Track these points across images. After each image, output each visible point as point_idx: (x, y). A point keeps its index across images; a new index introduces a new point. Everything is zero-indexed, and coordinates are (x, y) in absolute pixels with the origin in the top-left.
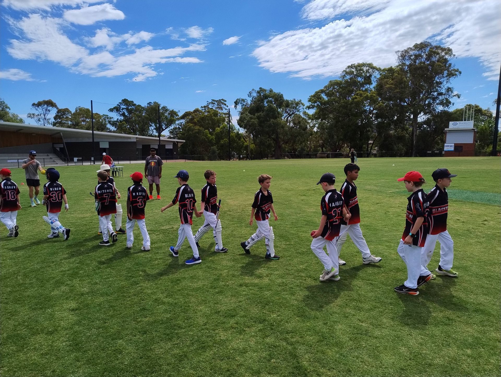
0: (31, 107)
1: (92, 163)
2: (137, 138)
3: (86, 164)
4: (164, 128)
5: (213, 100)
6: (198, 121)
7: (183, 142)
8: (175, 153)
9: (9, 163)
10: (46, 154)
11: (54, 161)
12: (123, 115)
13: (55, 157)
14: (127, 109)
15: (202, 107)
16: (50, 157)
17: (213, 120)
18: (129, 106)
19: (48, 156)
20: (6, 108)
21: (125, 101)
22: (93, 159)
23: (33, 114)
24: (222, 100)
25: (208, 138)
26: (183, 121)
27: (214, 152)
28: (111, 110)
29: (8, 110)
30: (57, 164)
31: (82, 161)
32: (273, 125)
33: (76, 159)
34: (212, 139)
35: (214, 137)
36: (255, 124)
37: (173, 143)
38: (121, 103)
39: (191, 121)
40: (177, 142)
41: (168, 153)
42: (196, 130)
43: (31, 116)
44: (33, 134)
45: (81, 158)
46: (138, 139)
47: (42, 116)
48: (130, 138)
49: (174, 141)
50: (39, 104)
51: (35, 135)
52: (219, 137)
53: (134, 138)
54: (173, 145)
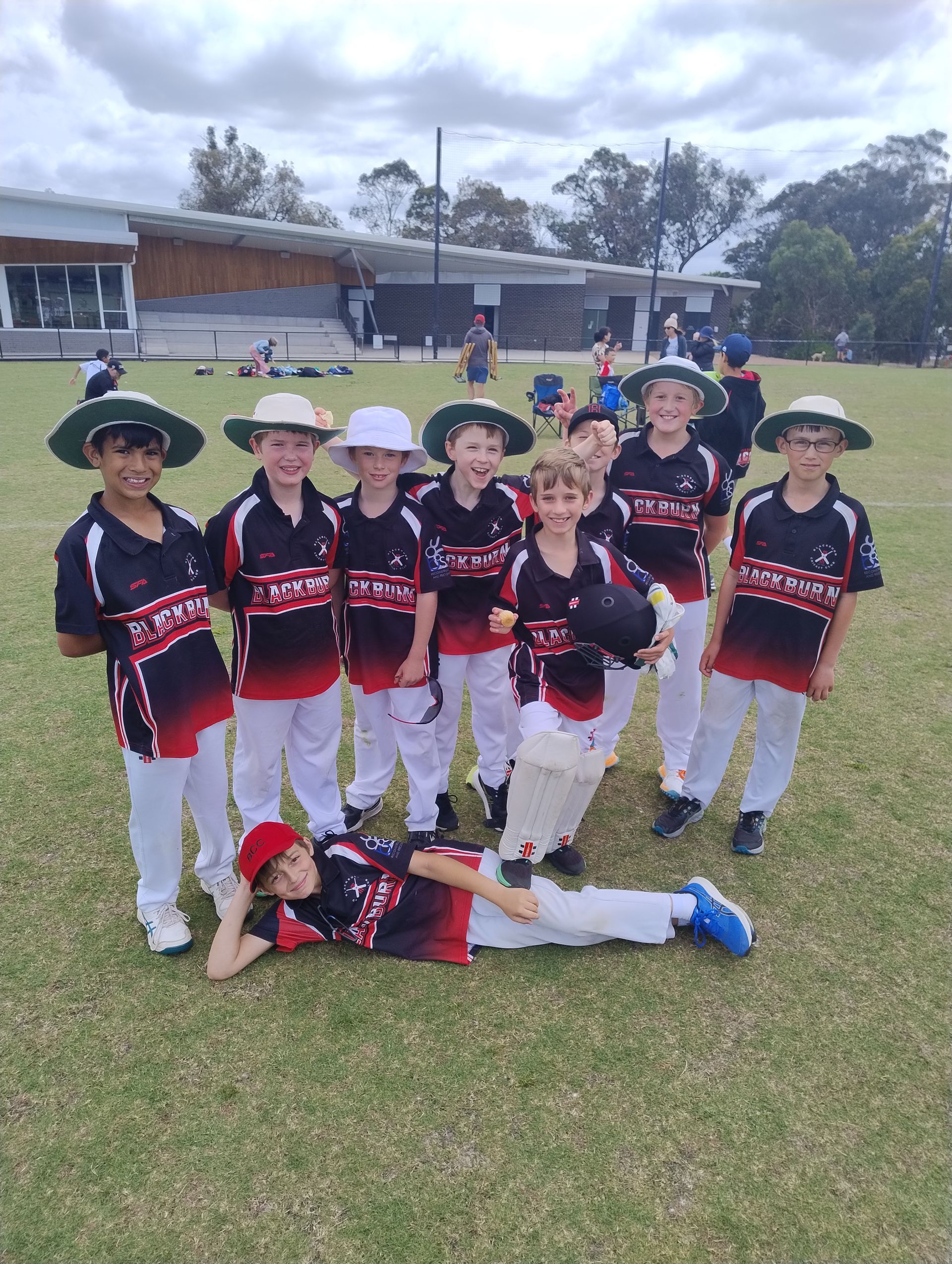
1: (429, 355)
2: (588, 271)
3: (410, 355)
4: (704, 241)
5: (893, 139)
7: (750, 289)
10: (316, 321)
11: (331, 345)
13: (337, 330)
15: (849, 167)
16: (323, 330)
19: (321, 326)
21: (603, 157)
22: (429, 340)
24: (932, 133)
26: (773, 217)
28: (560, 188)
31: (396, 346)
33: (378, 340)
37: (715, 291)
38: (588, 162)
40: (731, 288)
45: (394, 338)
46: (592, 276)
48: (566, 271)
49: (720, 286)
51: (287, 256)
53: (579, 270)
54: (714, 300)
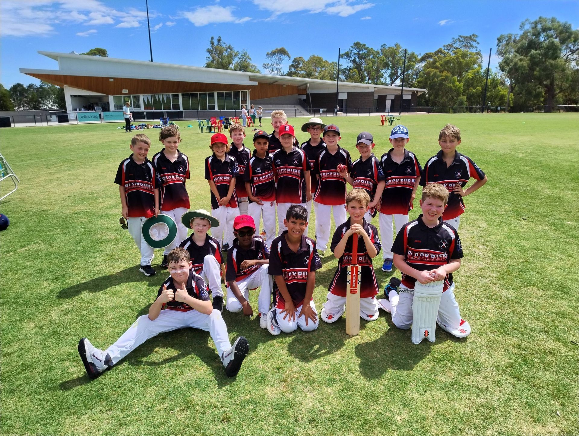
0: (266, 57)
1: (335, 115)
3: (330, 115)
5: (460, 36)
6: (441, 65)
7: (423, 91)
8: (413, 104)
9: (266, 113)
10: (293, 105)
11: (300, 113)
12: (354, 61)
13: (300, 108)
14: (359, 54)
15: (444, 46)
17: (459, 63)
18: (360, 50)
19: (295, 107)
20: (248, 59)
21: (357, 45)
22: (336, 110)
23: (268, 65)
24: (474, 35)
25: (455, 87)
27: (461, 103)
29: (249, 61)
30: (303, 115)
31: (326, 112)
32: (550, 67)
33: (321, 110)
34: (460, 87)
35: (462, 84)
36: (525, 67)
37: (410, 92)
38: (352, 47)
39: (433, 65)
40: (417, 91)
41: (405, 104)
42: (442, 76)
43: (265, 66)
44: (284, 86)
45: (326, 110)
46: (376, 89)
47: (275, 65)
48: (368, 88)
49: (412, 90)
50: (274, 53)
52: (469, 84)
53: (372, 87)
54: (412, 95)
